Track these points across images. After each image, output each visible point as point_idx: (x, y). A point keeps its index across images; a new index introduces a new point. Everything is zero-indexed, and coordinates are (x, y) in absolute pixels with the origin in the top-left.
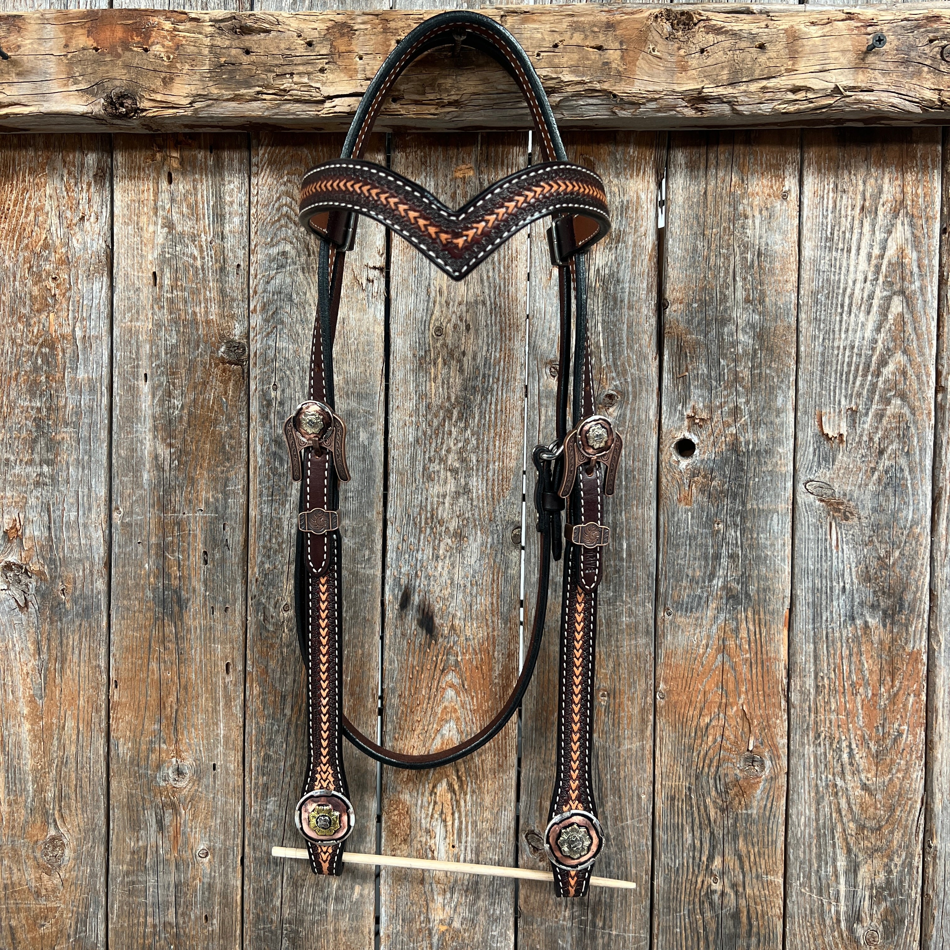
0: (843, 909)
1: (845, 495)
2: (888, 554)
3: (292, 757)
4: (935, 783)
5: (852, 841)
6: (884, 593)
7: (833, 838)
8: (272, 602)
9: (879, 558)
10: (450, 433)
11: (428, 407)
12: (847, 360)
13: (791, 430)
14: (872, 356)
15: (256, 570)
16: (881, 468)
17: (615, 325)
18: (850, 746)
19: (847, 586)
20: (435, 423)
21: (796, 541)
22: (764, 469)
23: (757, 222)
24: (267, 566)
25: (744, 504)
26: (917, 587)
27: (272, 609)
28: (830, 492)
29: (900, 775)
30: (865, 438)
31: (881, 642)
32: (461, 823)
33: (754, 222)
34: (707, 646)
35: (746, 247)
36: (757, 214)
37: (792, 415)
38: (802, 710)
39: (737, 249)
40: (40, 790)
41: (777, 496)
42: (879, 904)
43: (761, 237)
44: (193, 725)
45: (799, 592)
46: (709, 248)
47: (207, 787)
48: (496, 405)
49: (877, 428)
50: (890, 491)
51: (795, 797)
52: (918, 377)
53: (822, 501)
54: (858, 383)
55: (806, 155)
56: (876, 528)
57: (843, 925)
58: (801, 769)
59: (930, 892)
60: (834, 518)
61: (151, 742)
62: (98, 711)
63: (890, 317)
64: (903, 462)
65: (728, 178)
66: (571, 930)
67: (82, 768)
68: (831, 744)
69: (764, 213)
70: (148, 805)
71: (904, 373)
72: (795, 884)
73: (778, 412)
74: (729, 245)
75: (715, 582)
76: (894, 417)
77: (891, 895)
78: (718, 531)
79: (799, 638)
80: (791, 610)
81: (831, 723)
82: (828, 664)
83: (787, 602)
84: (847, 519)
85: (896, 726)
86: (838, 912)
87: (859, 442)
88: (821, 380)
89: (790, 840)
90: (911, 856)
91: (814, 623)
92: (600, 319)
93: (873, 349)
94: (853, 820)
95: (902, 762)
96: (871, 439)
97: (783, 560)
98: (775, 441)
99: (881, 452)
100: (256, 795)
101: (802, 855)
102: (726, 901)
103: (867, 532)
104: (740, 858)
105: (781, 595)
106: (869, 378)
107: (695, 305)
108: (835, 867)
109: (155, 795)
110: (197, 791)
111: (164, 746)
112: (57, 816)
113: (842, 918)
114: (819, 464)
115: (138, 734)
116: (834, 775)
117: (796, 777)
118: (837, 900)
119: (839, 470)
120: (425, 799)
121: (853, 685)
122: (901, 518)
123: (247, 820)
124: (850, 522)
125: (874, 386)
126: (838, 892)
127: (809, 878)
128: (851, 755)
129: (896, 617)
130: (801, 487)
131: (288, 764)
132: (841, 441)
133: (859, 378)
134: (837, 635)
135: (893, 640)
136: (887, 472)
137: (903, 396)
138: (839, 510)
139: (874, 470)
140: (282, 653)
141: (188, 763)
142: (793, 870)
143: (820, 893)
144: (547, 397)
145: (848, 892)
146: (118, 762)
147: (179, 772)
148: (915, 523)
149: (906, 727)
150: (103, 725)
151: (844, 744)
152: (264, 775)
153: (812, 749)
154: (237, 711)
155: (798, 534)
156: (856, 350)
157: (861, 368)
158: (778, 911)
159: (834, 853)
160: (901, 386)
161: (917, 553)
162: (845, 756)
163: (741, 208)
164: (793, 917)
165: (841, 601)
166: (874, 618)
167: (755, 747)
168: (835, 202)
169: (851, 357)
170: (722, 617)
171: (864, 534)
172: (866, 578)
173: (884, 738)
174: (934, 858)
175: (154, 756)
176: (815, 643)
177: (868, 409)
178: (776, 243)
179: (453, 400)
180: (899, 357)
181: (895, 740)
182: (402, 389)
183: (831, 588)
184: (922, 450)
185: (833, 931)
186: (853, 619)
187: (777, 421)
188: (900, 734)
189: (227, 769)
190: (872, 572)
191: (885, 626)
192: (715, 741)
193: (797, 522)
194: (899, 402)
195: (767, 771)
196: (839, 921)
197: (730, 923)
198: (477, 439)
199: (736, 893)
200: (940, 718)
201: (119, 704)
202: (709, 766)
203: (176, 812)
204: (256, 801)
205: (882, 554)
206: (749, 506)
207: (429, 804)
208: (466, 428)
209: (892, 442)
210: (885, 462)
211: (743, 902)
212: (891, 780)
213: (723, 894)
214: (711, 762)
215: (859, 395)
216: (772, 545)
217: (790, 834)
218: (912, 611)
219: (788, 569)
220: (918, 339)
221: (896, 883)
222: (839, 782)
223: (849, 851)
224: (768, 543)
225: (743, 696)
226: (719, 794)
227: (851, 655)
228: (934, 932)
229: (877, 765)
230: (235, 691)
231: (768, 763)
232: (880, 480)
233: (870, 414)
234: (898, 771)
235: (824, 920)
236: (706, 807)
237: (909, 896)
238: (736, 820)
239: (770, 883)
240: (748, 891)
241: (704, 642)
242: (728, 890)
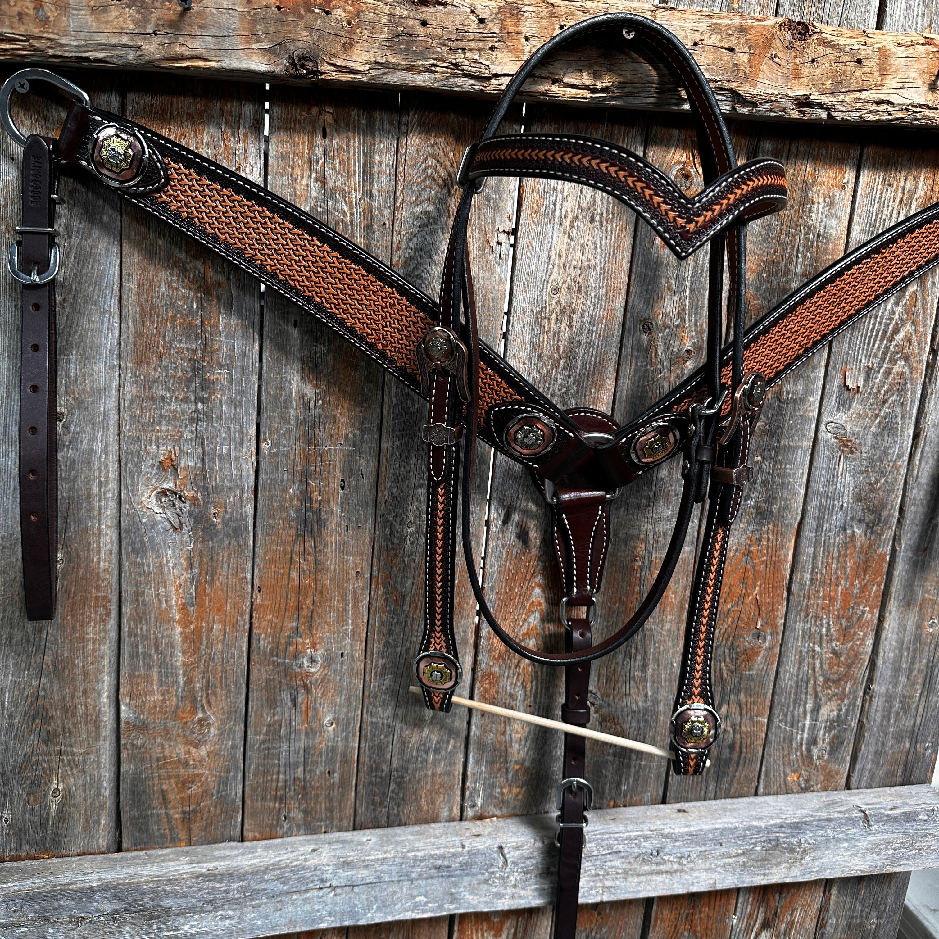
0: (806, 735)
1: (853, 434)
2: (877, 481)
3: (408, 644)
4: (881, 645)
5: (819, 689)
6: (869, 510)
7: (807, 688)
8: (398, 520)
9: (870, 484)
10: (556, 380)
11: (539, 357)
12: (871, 326)
13: (821, 383)
14: (889, 325)
15: (386, 493)
16: (882, 414)
17: (699, 291)
18: (828, 623)
19: (845, 505)
20: (545, 371)
21: (813, 469)
22: (797, 414)
23: (821, 207)
24: (395, 490)
25: (779, 441)
26: (892, 506)
27: (397, 526)
28: (843, 432)
29: (858, 643)
30: (875, 390)
31: (862, 547)
32: (537, 688)
33: (818, 208)
34: (737, 550)
35: (809, 229)
36: (821, 200)
37: (823, 371)
38: (799, 596)
39: (802, 231)
40: (189, 681)
41: (804, 435)
42: (830, 732)
43: (821, 221)
44: (326, 622)
45: (809, 508)
46: (781, 228)
47: (335, 671)
48: (596, 358)
49: (884, 383)
50: (886, 432)
51: (785, 660)
52: (919, 343)
53: (836, 438)
54: (876, 346)
55: (865, 151)
56: (871, 461)
57: (804, 748)
58: (791, 640)
59: (865, 720)
60: (843, 452)
61: (289, 637)
62: (242, 615)
63: (907, 293)
64: (898, 410)
65: (803, 168)
66: (613, 763)
67: (228, 662)
68: (816, 621)
69: (827, 200)
70: (284, 687)
71: (909, 340)
72: (776, 721)
73: (815, 368)
74: (797, 226)
75: (749, 502)
76: (898, 374)
77: (838, 726)
78: (757, 462)
79: (804, 544)
80: (800, 524)
81: (818, 605)
82: (822, 563)
83: (799, 517)
84: (852, 452)
85: (861, 608)
86: (802, 739)
87: (870, 394)
88: (850, 342)
89: (778, 690)
90: (856, 698)
91: (816, 532)
92: (688, 284)
93: (891, 319)
94: (823, 675)
95: (861, 633)
96: (879, 391)
97: (800, 486)
98: (808, 392)
99: (884, 402)
100: (376, 673)
101: (783, 700)
102: (726, 736)
103: (865, 463)
104: (740, 706)
105: (795, 513)
106: (885, 342)
107: (764, 275)
108: (805, 708)
109: (290, 680)
110: (326, 674)
111: (300, 640)
112: (204, 702)
113: (804, 742)
114: (838, 409)
115: (278, 630)
116: (814, 644)
117: (787, 645)
118: (803, 730)
119: (852, 414)
120: (511, 672)
121: (837, 578)
122: (889, 454)
123: (367, 693)
124: (854, 456)
125: (887, 348)
126: (804, 725)
127: (786, 716)
128: (828, 630)
129: (875, 529)
130: (822, 428)
131: (404, 649)
132: (858, 392)
133: (878, 342)
134: (832, 541)
135: (870, 546)
136: (885, 418)
137: (906, 358)
138: (847, 446)
139: (877, 416)
140: (404, 561)
141: (319, 653)
142: (776, 711)
143: (792, 726)
144: (638, 350)
145: (811, 725)
146: (259, 654)
147: (312, 660)
148: (900, 457)
149: (867, 609)
150: (247, 626)
151: (825, 621)
152: (383, 658)
153: (802, 625)
154: (364, 609)
155: (815, 464)
156: (879, 319)
157: (880, 334)
158: (761, 742)
159: (806, 698)
160: (905, 351)
161: (896, 480)
162: (824, 630)
163: (810, 194)
164: (771, 743)
165: (839, 516)
166: (859, 529)
167: (762, 625)
168: (881, 194)
169: (874, 324)
170: (751, 528)
171: (862, 465)
172: (858, 498)
173: (852, 617)
174: (871, 697)
175: (291, 648)
176: (815, 547)
177: (880, 368)
178: (831, 227)
179: (561, 351)
180: (909, 327)
181: (859, 619)
182: (519, 340)
183: (833, 506)
184: (913, 401)
185: (796, 751)
186: (845, 529)
187: (812, 375)
188: (863, 612)
189: (352, 657)
190: (864, 494)
191: (866, 535)
192: (733, 622)
193: (816, 454)
194: (903, 363)
195: (767, 643)
196: (801, 744)
197: (727, 751)
198: (578, 386)
199: (734, 730)
200: (892, 600)
201: (261, 606)
202: (727, 640)
203: (308, 691)
204: (375, 679)
205: (873, 480)
206: (782, 443)
207: (514, 675)
208: (569, 376)
209: (893, 394)
210: (886, 410)
211: (738, 737)
212: (852, 646)
213: (725, 731)
214: (729, 637)
215: (876, 355)
216: (795, 474)
217: (777, 686)
218: (886, 524)
219: (803, 492)
220: (924, 313)
221: (843, 717)
222: (817, 649)
223: (816, 696)
224: (792, 472)
225: (757, 588)
226: (731, 659)
227: (839, 556)
228: (863, 747)
229: (844, 636)
230: (362, 594)
231: (769, 637)
232: (880, 423)
233: (881, 371)
234: (858, 639)
235: (792, 744)
236: (720, 670)
237: (850, 725)
238: (741, 678)
239: (758, 722)
240: (743, 728)
241: (734, 548)
242: (729, 728)
